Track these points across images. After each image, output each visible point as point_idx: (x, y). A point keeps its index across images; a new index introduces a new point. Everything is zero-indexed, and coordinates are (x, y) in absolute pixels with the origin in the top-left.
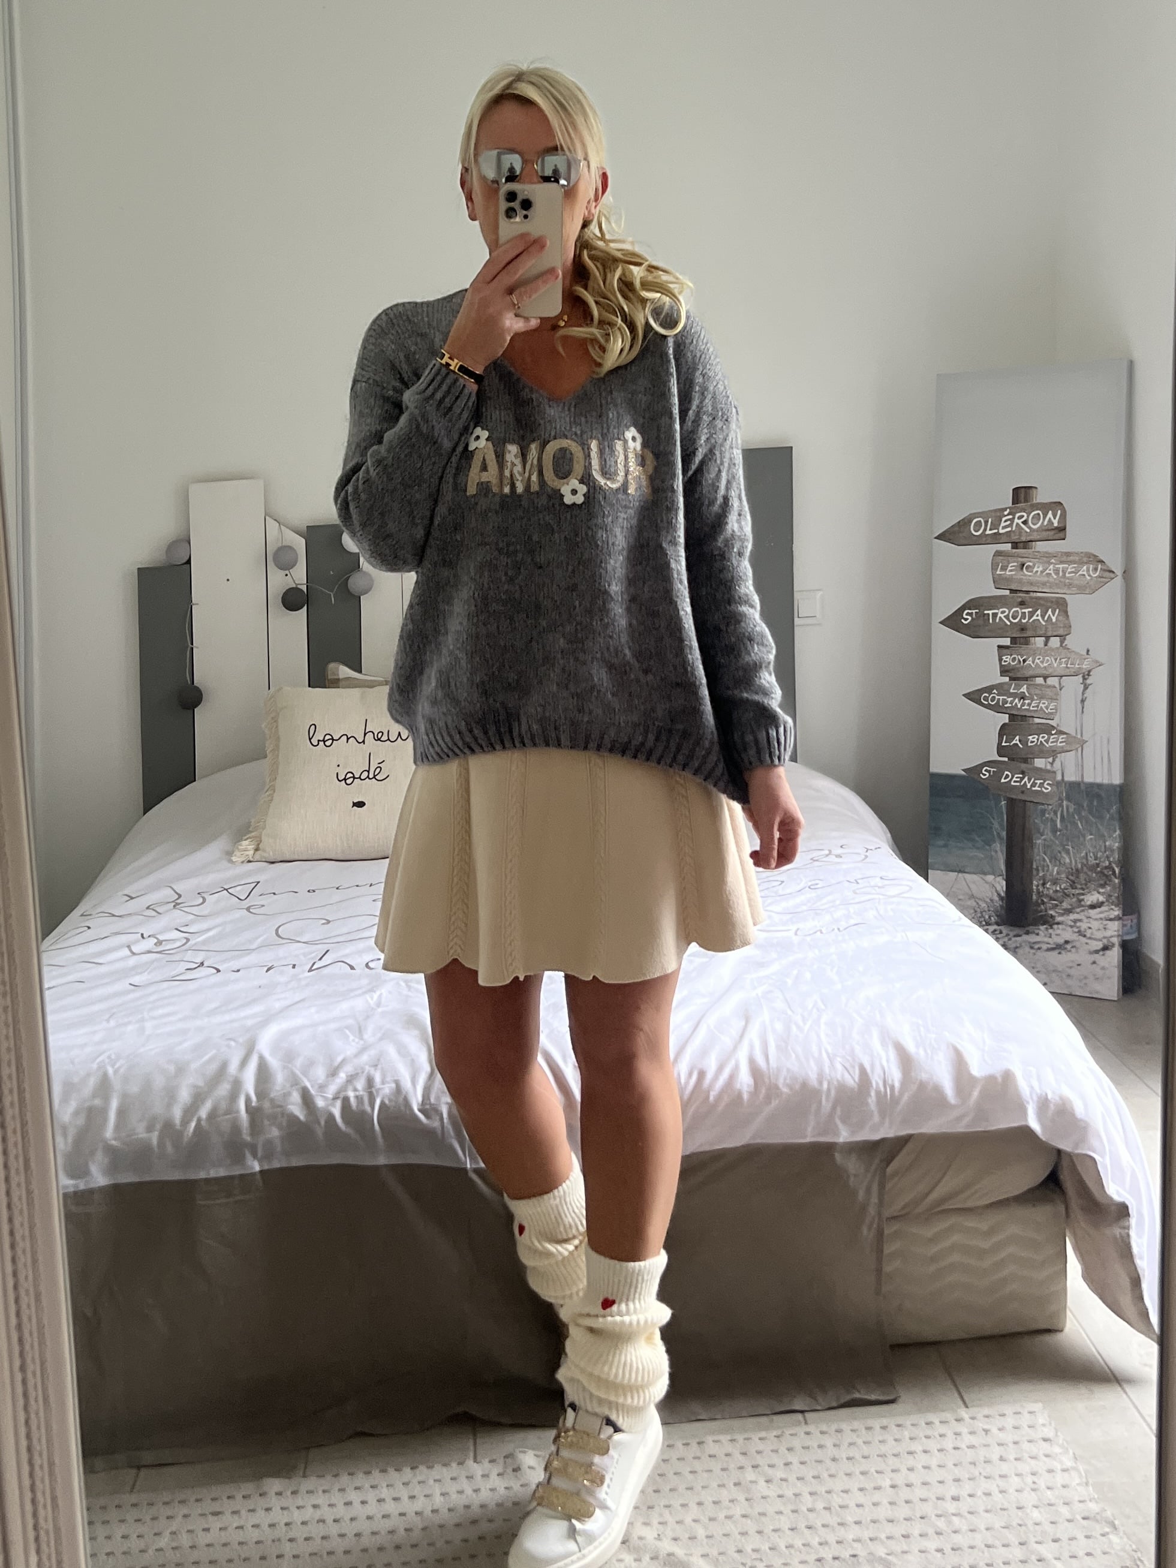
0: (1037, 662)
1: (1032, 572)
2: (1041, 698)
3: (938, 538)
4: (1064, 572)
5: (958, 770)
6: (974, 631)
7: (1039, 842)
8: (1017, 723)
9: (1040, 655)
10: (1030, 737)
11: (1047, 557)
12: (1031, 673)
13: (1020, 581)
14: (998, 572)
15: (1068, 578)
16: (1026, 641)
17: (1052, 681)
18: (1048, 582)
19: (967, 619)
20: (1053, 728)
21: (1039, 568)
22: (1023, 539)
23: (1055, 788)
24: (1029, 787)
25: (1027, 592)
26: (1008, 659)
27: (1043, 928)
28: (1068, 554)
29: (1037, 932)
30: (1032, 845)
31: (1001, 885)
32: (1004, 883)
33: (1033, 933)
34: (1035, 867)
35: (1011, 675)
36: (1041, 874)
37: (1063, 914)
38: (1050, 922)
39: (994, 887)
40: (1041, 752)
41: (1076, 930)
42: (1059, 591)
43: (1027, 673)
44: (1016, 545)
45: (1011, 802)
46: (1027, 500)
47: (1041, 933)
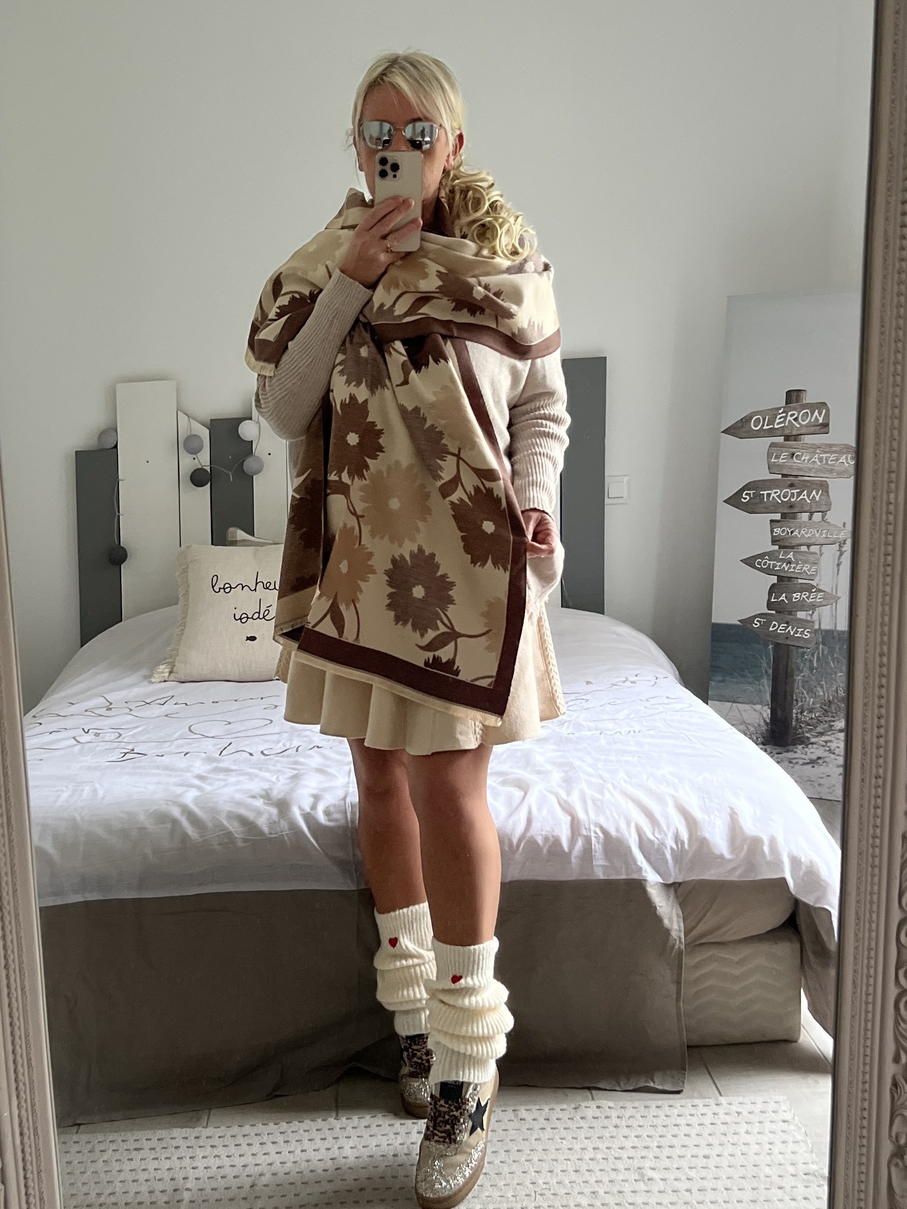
0: (801, 534)
1: (800, 460)
2: (805, 562)
3: (723, 432)
4: (827, 459)
5: (733, 620)
6: (750, 508)
7: (799, 678)
8: (784, 583)
9: (804, 527)
10: (794, 595)
11: (814, 448)
12: (798, 542)
13: (791, 467)
14: (773, 460)
15: (830, 465)
16: (794, 516)
17: (813, 549)
19: (745, 498)
20: (813, 587)
21: (806, 457)
22: (794, 433)
23: (813, 634)
24: (792, 633)
25: (796, 476)
26: (778, 531)
27: (800, 747)
28: (831, 446)
29: (795, 750)
30: (793, 681)
31: (767, 712)
32: (769, 711)
33: (792, 751)
34: (794, 698)
35: (781, 544)
36: (800, 704)
37: (817, 737)
38: (805, 742)
39: (761, 714)
40: (802, 606)
41: (827, 749)
42: (822, 475)
43: (795, 542)
44: (787, 438)
45: (777, 646)
46: (797, 401)
47: (798, 751)
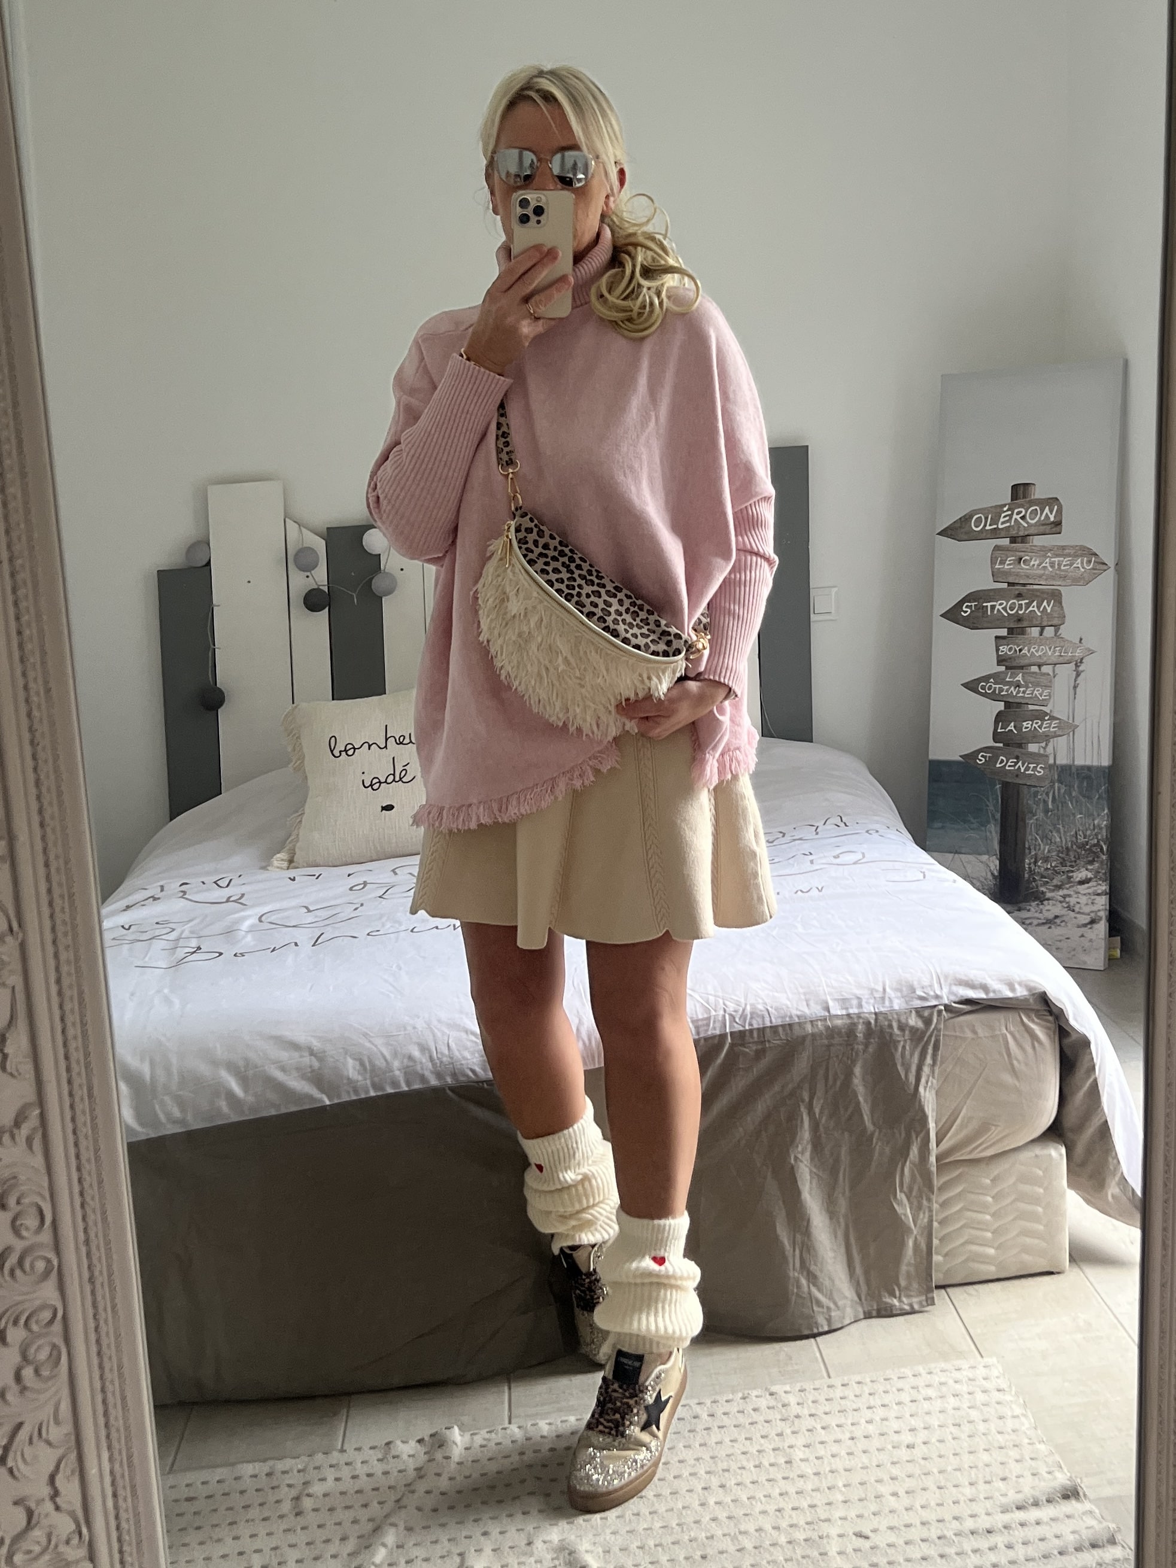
0: (1032, 652)
1: (1029, 565)
2: (1037, 685)
3: (941, 534)
4: (1059, 565)
5: (955, 757)
6: (973, 623)
7: (1031, 822)
8: (1012, 710)
9: (1035, 644)
10: (1025, 724)
11: (1044, 551)
12: (1026, 662)
13: (1017, 575)
14: (997, 566)
15: (1064, 571)
16: (1022, 631)
17: (1045, 669)
18: (1043, 575)
19: (966, 611)
20: (1046, 714)
21: (1036, 562)
22: (1023, 533)
23: (1047, 770)
24: (1023, 770)
25: (1024, 585)
26: (1004, 649)
27: (1034, 904)
28: (1063, 548)
29: (1028, 908)
30: (1025, 826)
31: (994, 864)
32: (997, 862)
33: (1025, 909)
34: (1027, 846)
35: (1007, 664)
36: (1033, 853)
37: (1053, 891)
38: (1040, 898)
39: (988, 866)
40: (1035, 737)
41: (1065, 905)
42: (1054, 583)
43: (1023, 662)
44: (1013, 540)
45: (1006, 785)
46: (1024, 497)
47: (1032, 909)
